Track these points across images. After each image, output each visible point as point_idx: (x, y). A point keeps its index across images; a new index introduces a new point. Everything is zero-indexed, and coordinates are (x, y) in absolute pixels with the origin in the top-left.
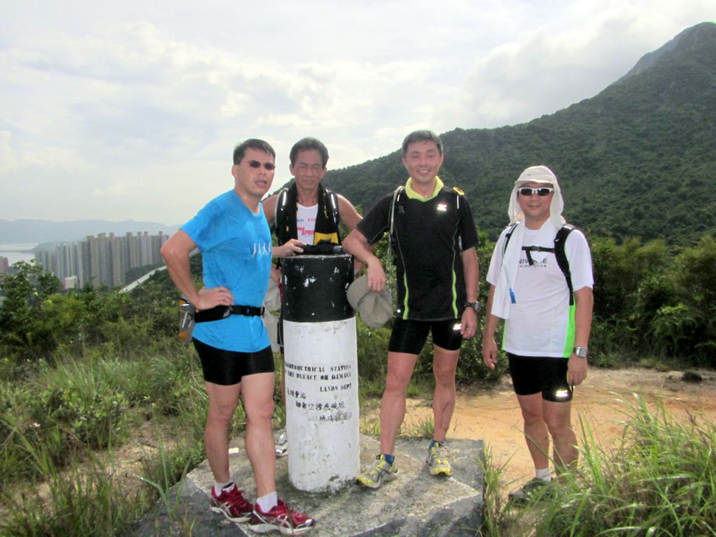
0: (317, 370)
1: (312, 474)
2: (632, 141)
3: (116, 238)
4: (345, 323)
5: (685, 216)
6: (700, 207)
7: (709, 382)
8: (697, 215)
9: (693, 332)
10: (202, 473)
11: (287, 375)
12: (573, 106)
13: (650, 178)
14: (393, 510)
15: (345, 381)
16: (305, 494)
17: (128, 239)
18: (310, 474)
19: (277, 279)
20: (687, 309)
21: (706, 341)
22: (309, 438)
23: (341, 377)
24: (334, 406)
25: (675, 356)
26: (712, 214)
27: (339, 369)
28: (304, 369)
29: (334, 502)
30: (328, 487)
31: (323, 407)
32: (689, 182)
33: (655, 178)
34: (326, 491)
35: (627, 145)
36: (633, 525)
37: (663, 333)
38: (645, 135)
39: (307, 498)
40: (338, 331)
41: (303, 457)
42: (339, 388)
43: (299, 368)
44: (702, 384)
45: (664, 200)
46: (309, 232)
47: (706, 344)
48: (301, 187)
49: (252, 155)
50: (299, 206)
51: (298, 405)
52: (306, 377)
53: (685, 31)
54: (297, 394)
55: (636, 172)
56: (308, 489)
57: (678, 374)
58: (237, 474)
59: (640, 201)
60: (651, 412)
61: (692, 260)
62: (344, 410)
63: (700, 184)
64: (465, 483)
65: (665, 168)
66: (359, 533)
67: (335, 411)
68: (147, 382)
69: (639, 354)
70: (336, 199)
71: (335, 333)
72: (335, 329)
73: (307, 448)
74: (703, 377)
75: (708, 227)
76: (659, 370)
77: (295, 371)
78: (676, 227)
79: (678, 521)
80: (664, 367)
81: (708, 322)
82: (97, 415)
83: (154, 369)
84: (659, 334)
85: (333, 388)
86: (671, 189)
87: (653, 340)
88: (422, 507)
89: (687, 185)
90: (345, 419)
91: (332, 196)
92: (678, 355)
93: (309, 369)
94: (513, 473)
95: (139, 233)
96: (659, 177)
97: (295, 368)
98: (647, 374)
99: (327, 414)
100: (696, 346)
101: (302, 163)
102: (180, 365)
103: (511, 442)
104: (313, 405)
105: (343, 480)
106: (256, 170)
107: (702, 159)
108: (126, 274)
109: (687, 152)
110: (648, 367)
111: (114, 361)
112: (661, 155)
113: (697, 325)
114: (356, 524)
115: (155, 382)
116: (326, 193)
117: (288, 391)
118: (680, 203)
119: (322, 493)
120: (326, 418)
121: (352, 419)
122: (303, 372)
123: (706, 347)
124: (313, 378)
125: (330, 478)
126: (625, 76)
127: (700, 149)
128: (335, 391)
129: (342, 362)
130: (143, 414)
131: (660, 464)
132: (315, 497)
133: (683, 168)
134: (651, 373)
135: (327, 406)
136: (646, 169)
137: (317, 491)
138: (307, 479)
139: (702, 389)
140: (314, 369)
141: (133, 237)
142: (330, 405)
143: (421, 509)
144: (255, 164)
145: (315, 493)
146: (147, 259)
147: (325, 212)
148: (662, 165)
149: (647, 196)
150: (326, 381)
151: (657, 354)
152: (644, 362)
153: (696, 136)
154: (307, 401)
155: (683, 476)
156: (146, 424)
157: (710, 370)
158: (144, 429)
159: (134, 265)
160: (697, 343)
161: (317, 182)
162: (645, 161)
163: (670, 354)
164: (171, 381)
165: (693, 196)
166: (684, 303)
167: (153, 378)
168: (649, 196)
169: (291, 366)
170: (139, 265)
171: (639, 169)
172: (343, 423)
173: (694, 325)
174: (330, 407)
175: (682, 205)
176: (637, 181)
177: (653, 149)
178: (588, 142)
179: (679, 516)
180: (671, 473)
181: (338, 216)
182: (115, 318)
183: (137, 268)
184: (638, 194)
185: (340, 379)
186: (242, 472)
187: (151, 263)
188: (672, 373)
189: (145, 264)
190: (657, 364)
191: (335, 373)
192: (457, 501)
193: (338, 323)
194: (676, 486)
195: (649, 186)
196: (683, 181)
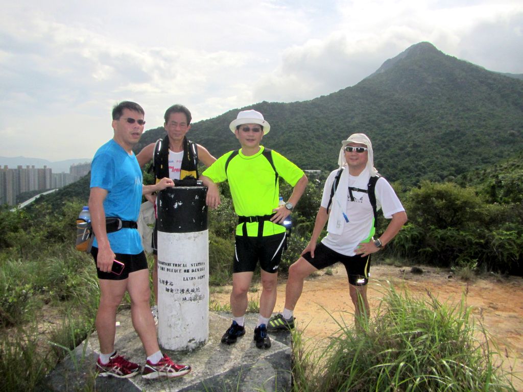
0: (182, 265)
1: (176, 338)
2: (378, 116)
3: (10, 170)
4: (202, 233)
5: (409, 167)
6: (418, 161)
7: (427, 273)
8: (417, 166)
9: (417, 242)
10: (94, 340)
11: (159, 270)
12: (341, 91)
13: (388, 141)
14: (233, 361)
15: (201, 273)
16: (171, 352)
17: (19, 172)
18: (174, 338)
19: (153, 201)
20: (414, 227)
21: (425, 248)
22: (174, 313)
23: (198, 270)
24: (193, 291)
25: (406, 258)
26: (425, 166)
27: (197, 265)
28: (172, 265)
29: (191, 357)
30: (187, 347)
31: (185, 291)
32: (412, 145)
33: (391, 141)
34: (185, 349)
35: (374, 118)
36: (389, 362)
37: (399, 242)
38: (386, 113)
39: (172, 355)
40: (196, 239)
41: (170, 326)
42: (197, 278)
43: (169, 265)
44: (423, 275)
45: (397, 156)
46: (177, 170)
47: (425, 249)
48: (172, 138)
49: (128, 114)
50: (170, 151)
51: (168, 290)
52: (174, 270)
53: (411, 46)
54: (167, 282)
55: (380, 136)
56: (173, 348)
57: (408, 269)
58: (121, 340)
59: (382, 156)
60: (398, 292)
61: (417, 195)
62: (199, 294)
63: (419, 146)
64: (279, 341)
65: (398, 135)
66: (210, 377)
67: (193, 294)
68: (45, 276)
69: (385, 256)
70: (196, 147)
71: (194, 240)
72: (195, 237)
73: (173, 320)
74: (424, 270)
75: (423, 174)
76: (397, 266)
77: (166, 267)
78: (403, 174)
79: (416, 359)
80: (400, 264)
81: (426, 235)
82: (10, 301)
83: (49, 267)
84: (397, 243)
85: (192, 278)
86: (401, 149)
87: (393, 247)
88: (252, 358)
89: (411, 147)
90: (200, 299)
91: (193, 145)
92: (408, 256)
93: (176, 265)
94: (308, 335)
95: (28, 167)
96: (394, 140)
97: (166, 265)
98: (390, 269)
99: (188, 296)
100: (419, 251)
101: (173, 122)
102: (70, 264)
103: (306, 314)
104: (178, 290)
105: (198, 341)
106: (132, 125)
107: (420, 130)
108: (17, 196)
109: (411, 125)
110: (390, 265)
111: (17, 260)
112: (395, 126)
113: (420, 237)
114: (208, 371)
115: (50, 276)
116: (189, 143)
117: (160, 281)
118: (406, 158)
119: (183, 351)
120: (187, 299)
121: (204, 299)
122: (171, 267)
123: (425, 252)
124: (178, 271)
125: (188, 340)
126: (374, 73)
127: (420, 124)
128: (194, 280)
129: (199, 260)
130: (42, 299)
131: (405, 324)
132: (178, 354)
133: (409, 136)
134: (392, 268)
135: (188, 290)
136: (386, 135)
137: (179, 350)
138: (173, 341)
139: (423, 278)
140: (179, 265)
141: (23, 170)
142: (190, 290)
143: (251, 359)
144: (131, 121)
145: (178, 351)
146: (34, 187)
147: (188, 156)
148: (395, 133)
149: (386, 153)
150: (187, 273)
151: (395, 256)
152: (388, 261)
153: (417, 115)
154: (173, 288)
155: (419, 330)
156: (45, 307)
157: (427, 266)
158: (44, 310)
159: (23, 190)
160: (419, 249)
161: (184, 135)
162: (386, 129)
163: (403, 256)
164: (64, 275)
165: (414, 154)
166: (412, 223)
167: (49, 274)
168: (388, 153)
169: (163, 263)
170: (27, 191)
171: (382, 135)
172: (198, 302)
173: (418, 237)
174: (190, 291)
175: (407, 159)
176: (380, 142)
177: (390, 122)
178: (350, 115)
179: (417, 356)
180: (412, 329)
181: (197, 159)
182: (15, 230)
183: (25, 193)
184: (381, 151)
185: (197, 272)
186: (123, 338)
187: (37, 189)
188: (404, 268)
189: (32, 189)
190: (396, 262)
191: (194, 268)
192: (275, 353)
193: (197, 233)
194: (415, 337)
195: (388, 146)
196: (408, 144)
